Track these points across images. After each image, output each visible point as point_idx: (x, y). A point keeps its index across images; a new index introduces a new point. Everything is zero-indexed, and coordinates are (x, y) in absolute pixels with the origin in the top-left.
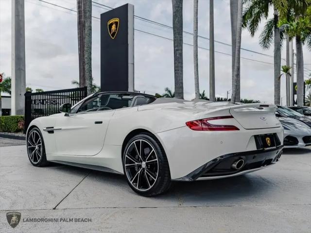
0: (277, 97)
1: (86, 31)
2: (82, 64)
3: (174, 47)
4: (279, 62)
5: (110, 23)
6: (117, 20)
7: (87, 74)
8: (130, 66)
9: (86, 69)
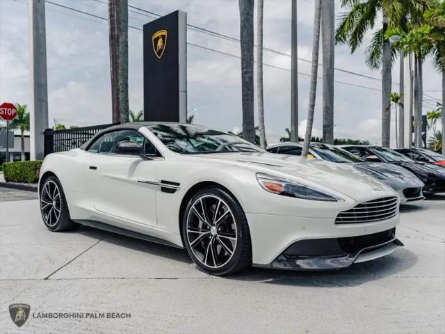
0: (385, 136)
1: (121, 48)
2: (115, 93)
3: (242, 69)
4: (389, 87)
5: (156, 36)
6: (164, 33)
7: (122, 106)
8: (181, 95)
9: (121, 99)
